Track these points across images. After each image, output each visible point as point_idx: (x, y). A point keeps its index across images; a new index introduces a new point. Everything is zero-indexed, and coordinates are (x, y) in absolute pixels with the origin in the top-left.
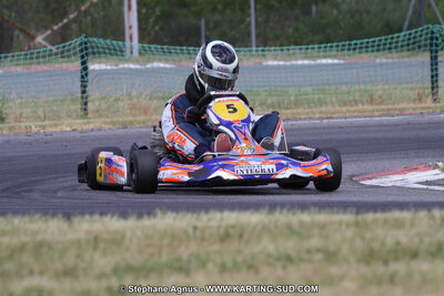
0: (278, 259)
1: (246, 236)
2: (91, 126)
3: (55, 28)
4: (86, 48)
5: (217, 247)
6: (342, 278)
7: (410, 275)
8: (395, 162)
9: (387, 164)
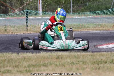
0: (71, 63)
1: (63, 58)
2: (28, 33)
3: (20, 8)
4: (27, 13)
5: (55, 60)
6: (86, 68)
7: (104, 67)
8: (106, 42)
9: (104, 43)
